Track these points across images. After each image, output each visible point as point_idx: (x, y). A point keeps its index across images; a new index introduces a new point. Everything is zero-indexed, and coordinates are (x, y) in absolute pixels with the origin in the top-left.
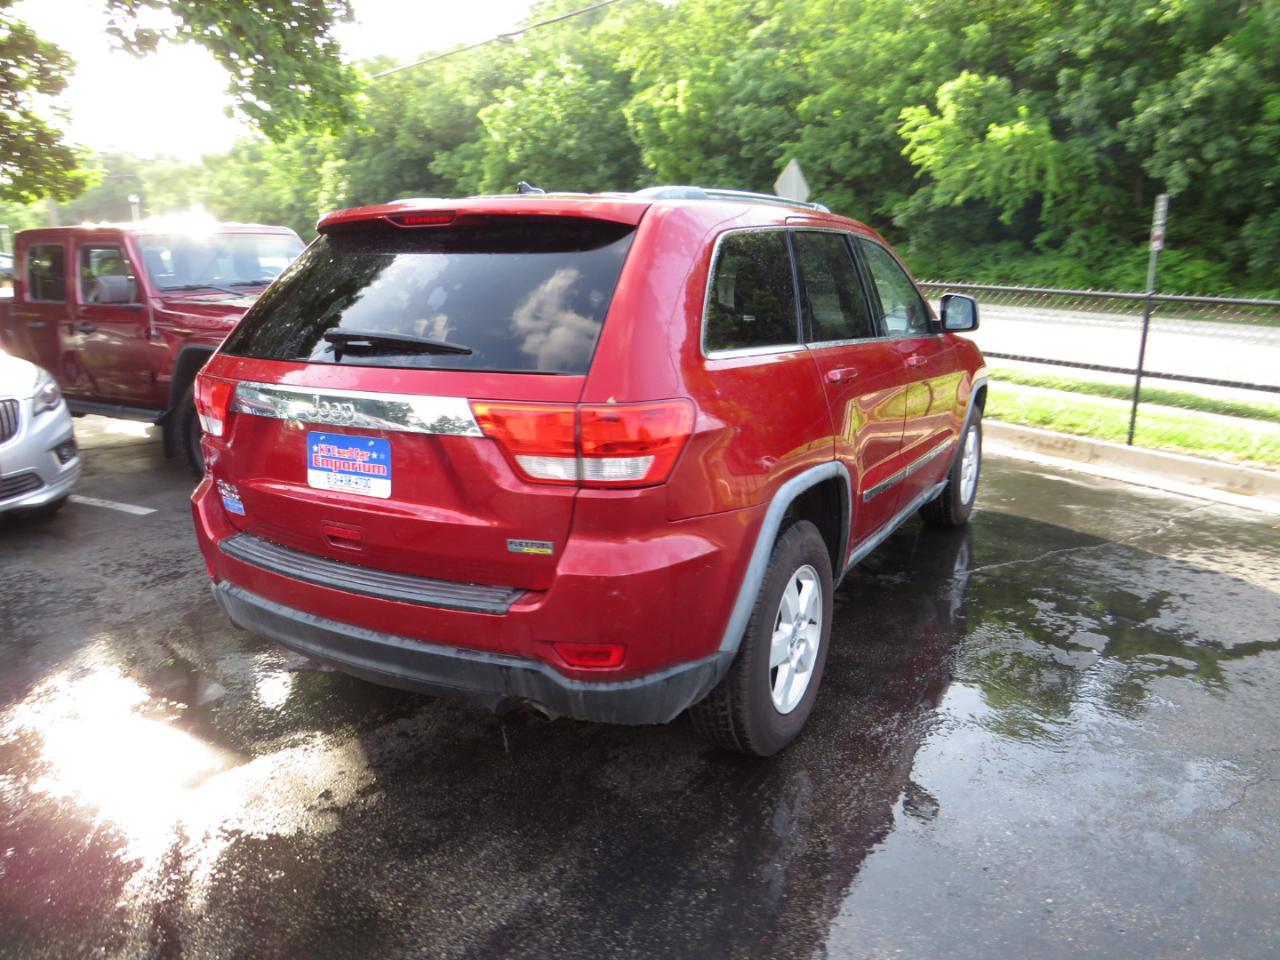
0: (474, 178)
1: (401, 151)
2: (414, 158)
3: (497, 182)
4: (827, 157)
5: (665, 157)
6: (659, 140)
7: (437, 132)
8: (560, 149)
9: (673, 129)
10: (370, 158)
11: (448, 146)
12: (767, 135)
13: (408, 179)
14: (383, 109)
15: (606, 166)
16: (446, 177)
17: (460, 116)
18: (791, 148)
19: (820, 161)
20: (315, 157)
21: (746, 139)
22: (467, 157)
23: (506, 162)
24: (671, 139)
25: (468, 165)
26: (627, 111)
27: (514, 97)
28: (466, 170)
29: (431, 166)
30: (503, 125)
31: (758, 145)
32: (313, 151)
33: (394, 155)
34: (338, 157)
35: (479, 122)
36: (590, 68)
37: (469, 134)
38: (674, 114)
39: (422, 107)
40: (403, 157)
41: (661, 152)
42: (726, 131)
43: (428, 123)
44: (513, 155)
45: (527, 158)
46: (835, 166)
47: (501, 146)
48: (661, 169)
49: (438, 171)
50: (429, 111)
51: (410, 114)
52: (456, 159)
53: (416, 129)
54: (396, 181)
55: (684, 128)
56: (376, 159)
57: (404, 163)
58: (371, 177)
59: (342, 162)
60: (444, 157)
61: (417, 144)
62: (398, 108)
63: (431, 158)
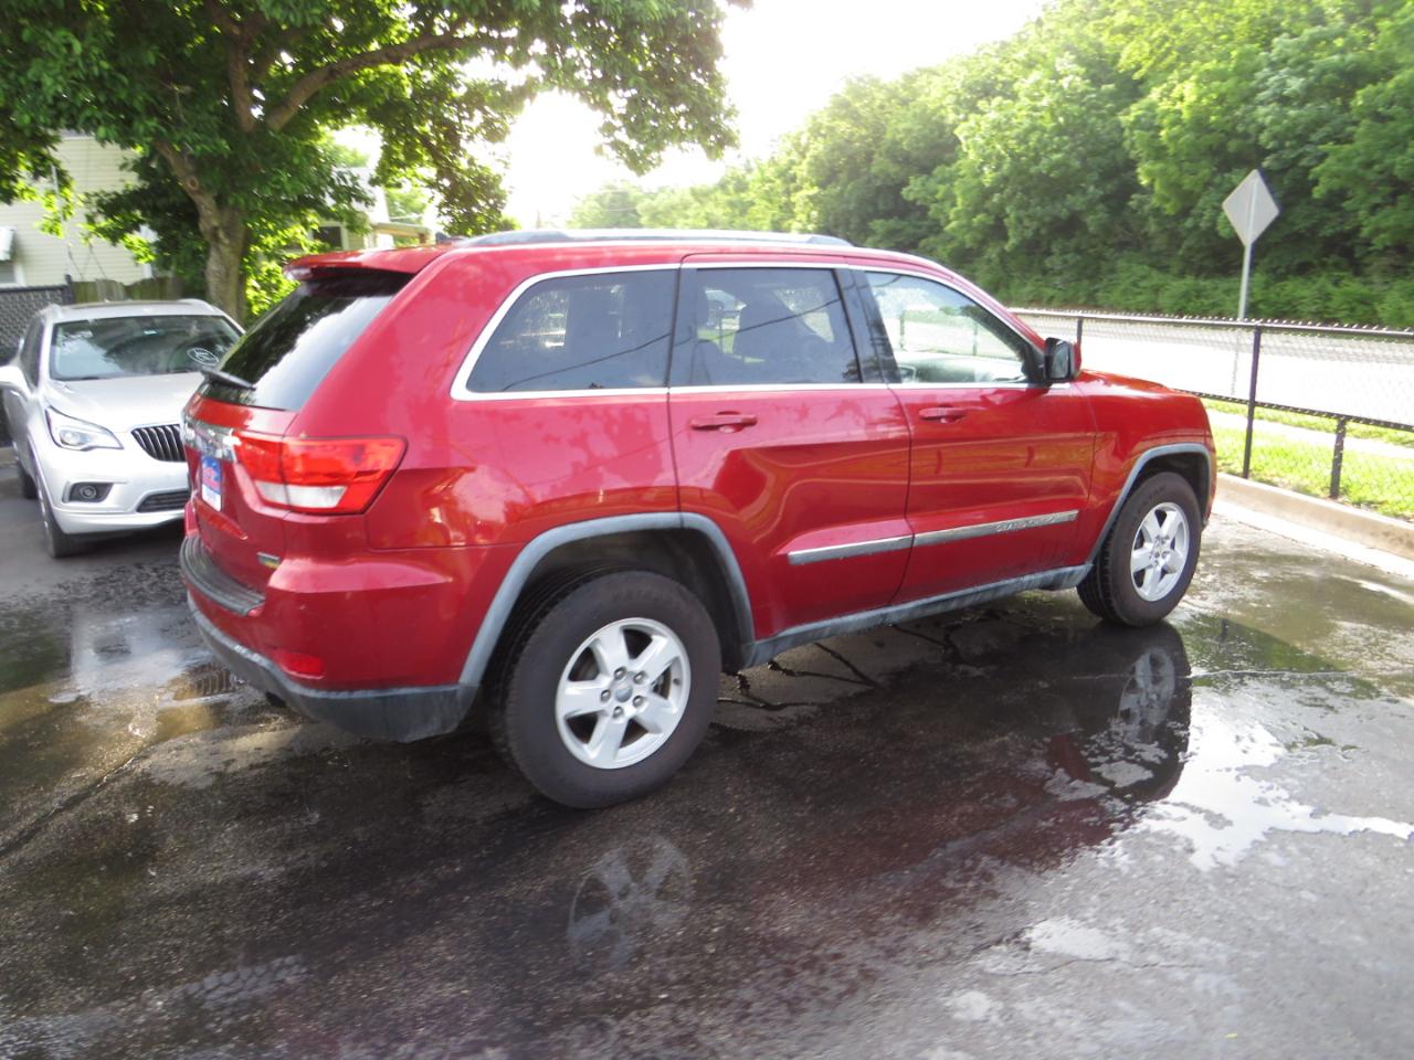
0: (947, 204)
1: (876, 177)
2: (890, 183)
3: (970, 209)
4: (1388, 161)
5: (1163, 172)
6: (1159, 153)
7: (915, 154)
8: (1043, 166)
9: (1174, 138)
10: (845, 185)
11: (926, 170)
12: (1302, 139)
13: (881, 207)
14: (864, 132)
15: (1097, 187)
16: (919, 203)
17: (940, 136)
18: (1335, 152)
19: (1377, 167)
20: (792, 186)
21: (1271, 145)
22: (942, 182)
23: (981, 185)
24: (1171, 151)
25: (942, 189)
26: (1126, 119)
27: (1000, 108)
28: (939, 196)
29: (904, 192)
30: (981, 141)
31: (1289, 155)
32: (793, 179)
33: (869, 181)
34: (812, 185)
35: (957, 141)
36: (1092, 71)
37: (947, 156)
38: (1177, 122)
39: (901, 127)
40: (879, 183)
41: (1159, 166)
42: (1246, 135)
43: (905, 145)
44: (988, 177)
45: (1005, 179)
46: (1398, 172)
47: (977, 166)
48: (1157, 187)
49: (911, 197)
50: (908, 131)
51: (888, 136)
52: (932, 184)
53: (894, 153)
54: (870, 209)
55: (1188, 136)
56: (849, 187)
57: (879, 190)
58: (844, 206)
59: (816, 190)
60: (919, 182)
61: (893, 169)
62: (878, 130)
63: (905, 183)
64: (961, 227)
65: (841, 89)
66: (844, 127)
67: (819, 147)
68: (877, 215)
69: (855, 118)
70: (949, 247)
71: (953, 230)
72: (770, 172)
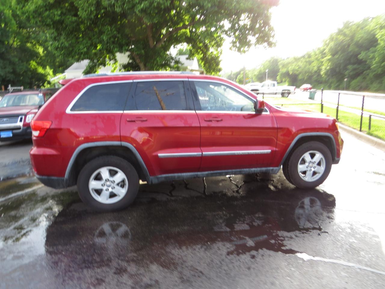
0: (373, 60)
1: (350, 52)
2: (354, 54)
3: (380, 61)
7: (364, 44)
11: (367, 49)
13: (352, 61)
14: (348, 39)
16: (364, 60)
20: (324, 56)
22: (372, 53)
25: (372, 55)
28: (370, 57)
29: (359, 56)
32: (324, 54)
33: (348, 53)
34: (330, 55)
39: (360, 36)
40: (351, 54)
43: (360, 42)
49: (361, 58)
50: (362, 37)
51: (356, 39)
52: (369, 53)
53: (357, 44)
56: (341, 56)
57: (351, 56)
58: (339, 61)
59: (331, 57)
60: (365, 53)
61: (356, 50)
62: (352, 38)
63: (360, 54)
64: (377, 66)
65: (341, 27)
66: (341, 38)
67: (332, 44)
68: (350, 63)
69: (345, 35)
70: (374, 73)
71: (375, 67)
72: (317, 52)
